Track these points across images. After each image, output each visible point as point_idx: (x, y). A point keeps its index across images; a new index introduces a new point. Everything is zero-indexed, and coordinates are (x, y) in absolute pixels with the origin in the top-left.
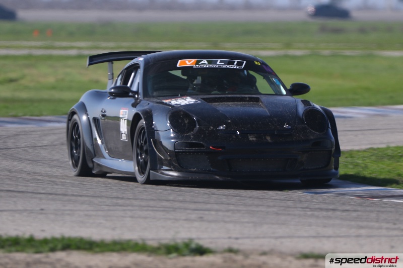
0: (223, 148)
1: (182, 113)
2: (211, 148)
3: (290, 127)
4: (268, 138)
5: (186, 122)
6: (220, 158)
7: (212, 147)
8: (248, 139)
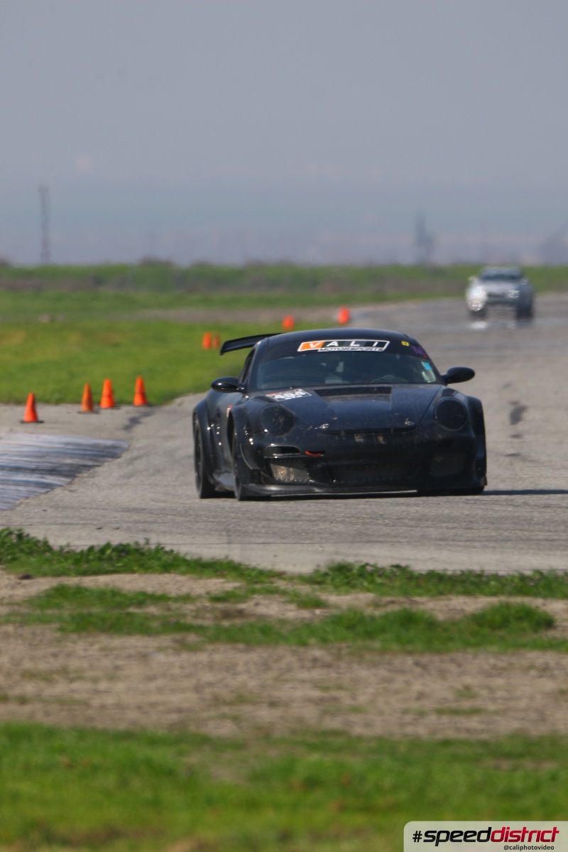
0: (323, 453)
1: (277, 410)
2: (307, 453)
3: (413, 424)
4: (381, 439)
5: (281, 420)
6: (319, 466)
7: (309, 452)
8: (354, 439)
